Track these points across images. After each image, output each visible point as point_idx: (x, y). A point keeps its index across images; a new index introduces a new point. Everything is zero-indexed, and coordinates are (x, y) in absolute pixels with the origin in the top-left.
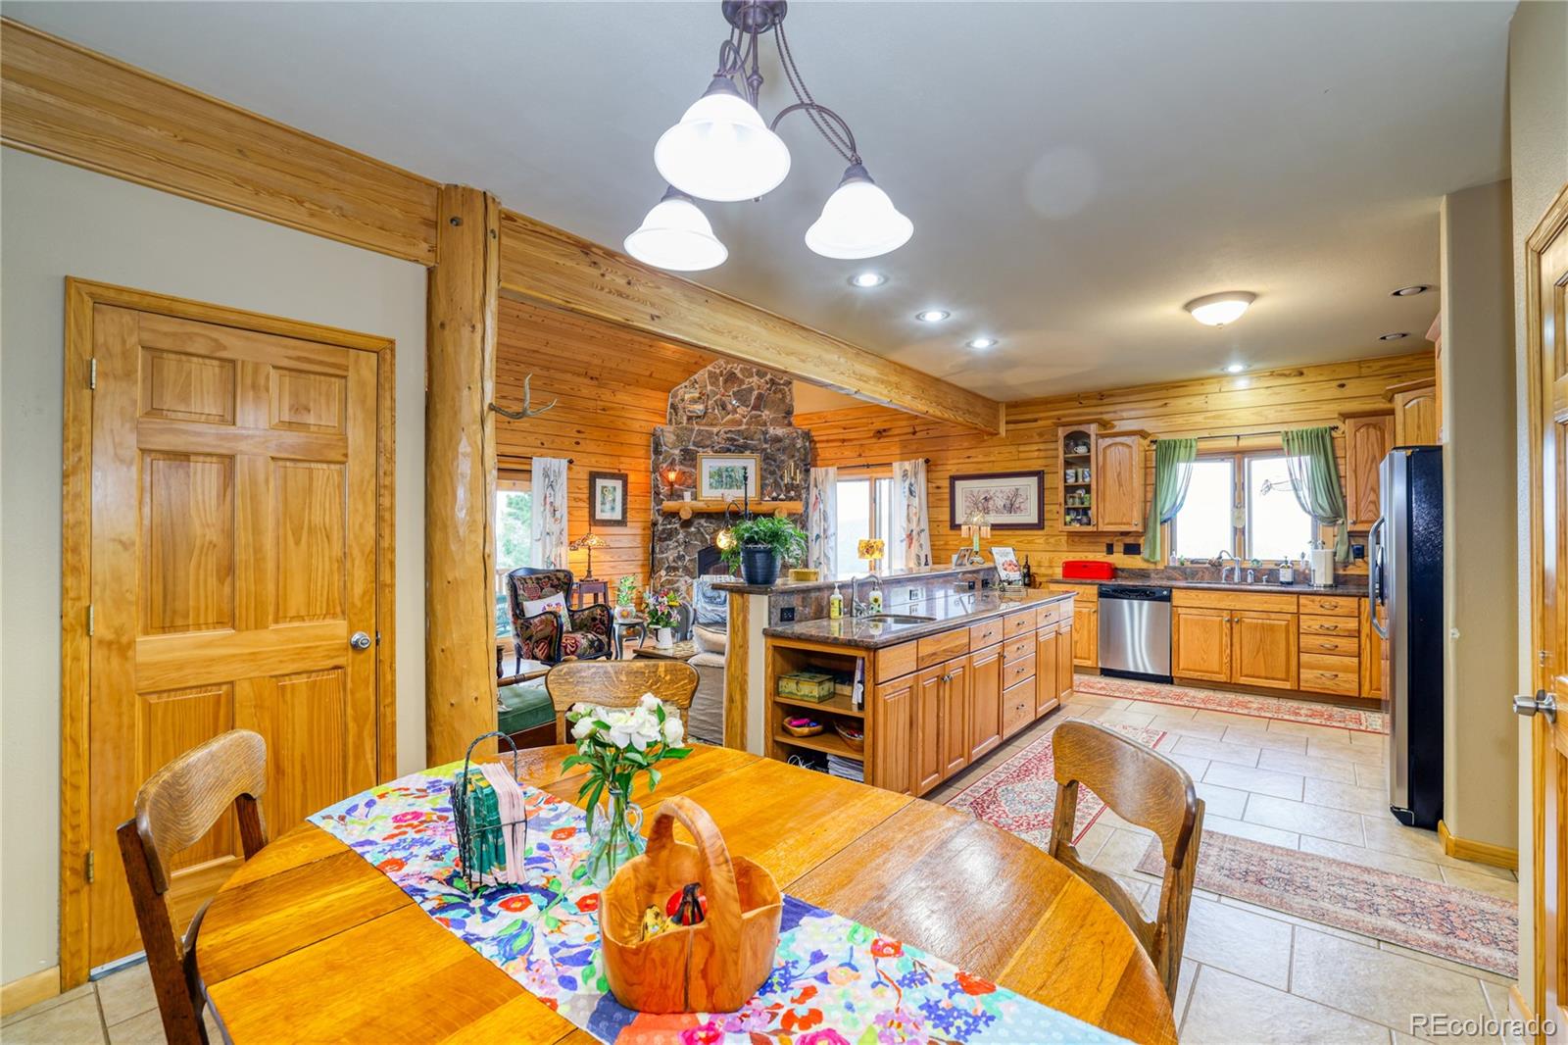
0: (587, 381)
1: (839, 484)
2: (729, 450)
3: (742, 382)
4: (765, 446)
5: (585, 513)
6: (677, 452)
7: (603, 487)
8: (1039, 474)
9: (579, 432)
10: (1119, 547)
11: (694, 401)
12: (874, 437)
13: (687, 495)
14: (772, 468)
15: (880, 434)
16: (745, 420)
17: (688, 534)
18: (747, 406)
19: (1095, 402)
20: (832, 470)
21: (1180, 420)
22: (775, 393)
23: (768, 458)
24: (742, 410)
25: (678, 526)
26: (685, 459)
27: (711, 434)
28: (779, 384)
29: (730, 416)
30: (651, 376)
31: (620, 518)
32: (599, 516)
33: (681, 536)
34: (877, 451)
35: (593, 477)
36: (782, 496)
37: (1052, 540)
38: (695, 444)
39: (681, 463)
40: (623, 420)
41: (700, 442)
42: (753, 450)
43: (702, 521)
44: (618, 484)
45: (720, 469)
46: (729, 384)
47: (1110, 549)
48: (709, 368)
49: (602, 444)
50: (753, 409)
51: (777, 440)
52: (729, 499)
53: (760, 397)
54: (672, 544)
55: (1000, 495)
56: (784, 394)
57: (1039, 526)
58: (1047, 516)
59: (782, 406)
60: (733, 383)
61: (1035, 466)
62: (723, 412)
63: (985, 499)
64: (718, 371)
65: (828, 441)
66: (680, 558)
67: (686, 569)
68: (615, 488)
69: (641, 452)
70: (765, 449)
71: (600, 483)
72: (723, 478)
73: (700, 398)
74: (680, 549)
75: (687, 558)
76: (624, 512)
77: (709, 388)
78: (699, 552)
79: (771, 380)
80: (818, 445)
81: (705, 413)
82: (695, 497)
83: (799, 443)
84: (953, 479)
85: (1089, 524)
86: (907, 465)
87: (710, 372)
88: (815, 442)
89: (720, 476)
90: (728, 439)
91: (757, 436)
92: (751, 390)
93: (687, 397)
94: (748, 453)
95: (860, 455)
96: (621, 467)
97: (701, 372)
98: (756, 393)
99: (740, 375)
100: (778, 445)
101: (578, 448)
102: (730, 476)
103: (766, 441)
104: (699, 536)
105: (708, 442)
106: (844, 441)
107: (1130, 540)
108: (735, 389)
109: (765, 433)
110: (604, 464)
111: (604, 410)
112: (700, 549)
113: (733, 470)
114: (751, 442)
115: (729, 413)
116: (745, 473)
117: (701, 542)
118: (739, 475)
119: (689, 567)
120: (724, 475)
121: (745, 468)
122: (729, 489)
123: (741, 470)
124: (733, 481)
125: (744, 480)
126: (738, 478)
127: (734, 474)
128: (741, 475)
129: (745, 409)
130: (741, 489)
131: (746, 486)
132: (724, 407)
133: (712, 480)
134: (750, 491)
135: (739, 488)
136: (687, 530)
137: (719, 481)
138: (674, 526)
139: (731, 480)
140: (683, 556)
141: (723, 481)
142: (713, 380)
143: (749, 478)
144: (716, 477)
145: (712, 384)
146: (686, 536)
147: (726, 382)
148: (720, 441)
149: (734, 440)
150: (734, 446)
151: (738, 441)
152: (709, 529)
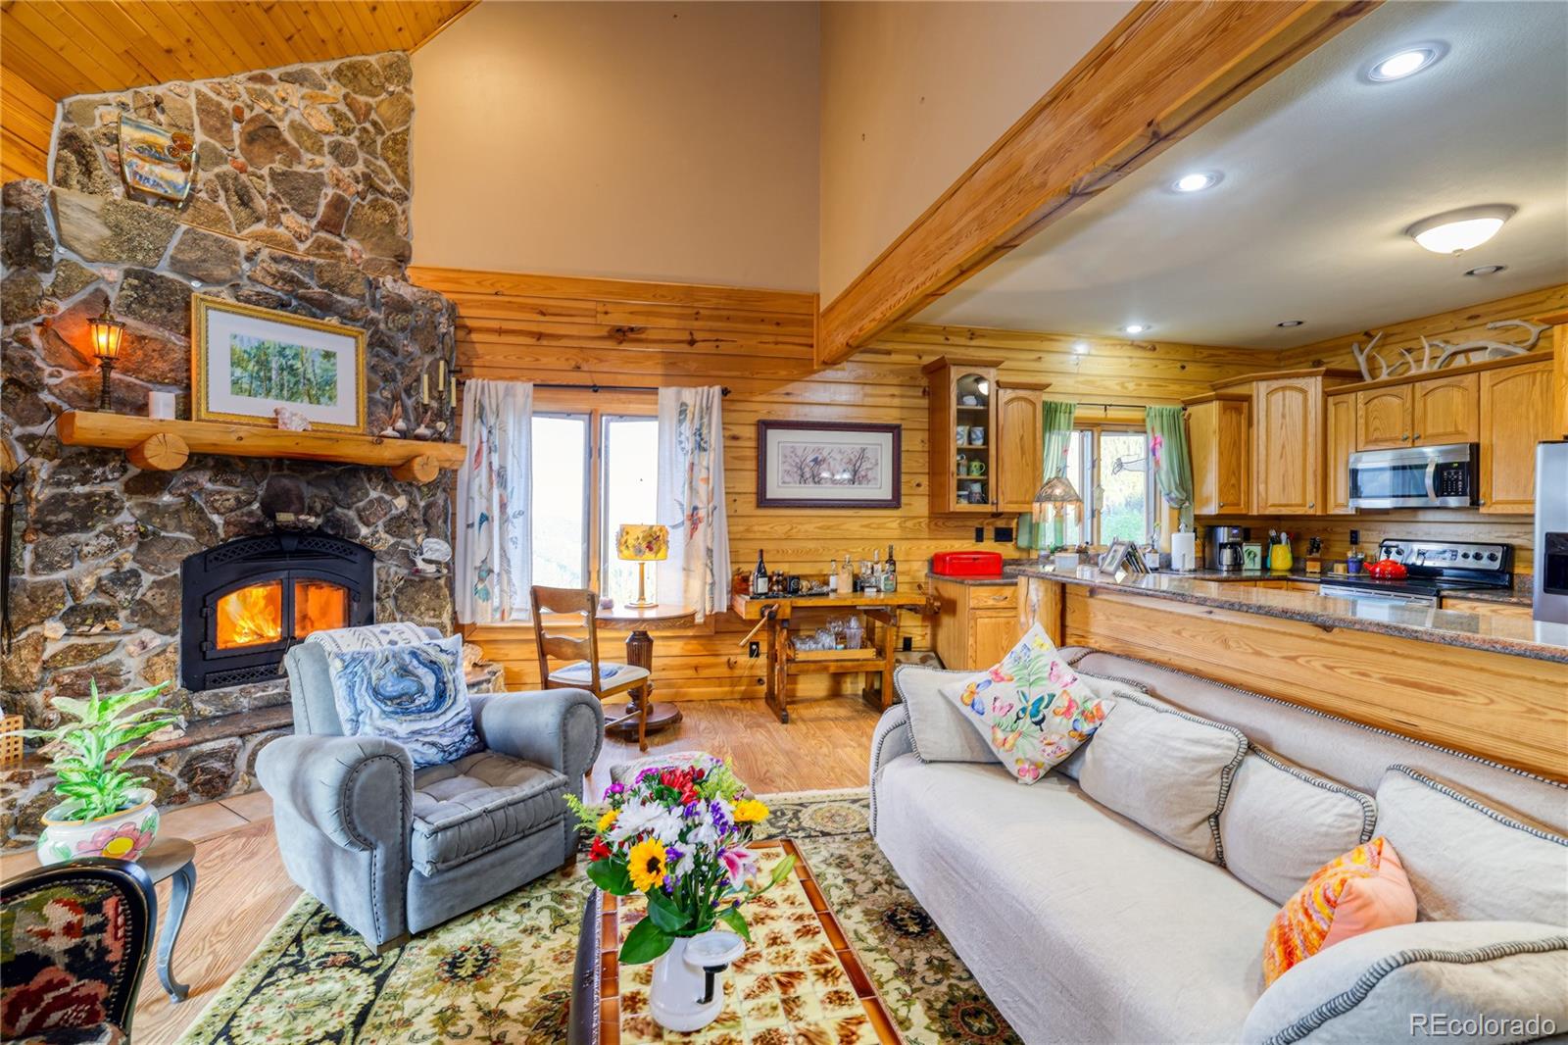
1: (535, 420)
2: (283, 305)
3: (294, 156)
4: (373, 314)
8: (895, 430)
10: (989, 533)
11: (152, 154)
12: (609, 337)
13: (163, 403)
14: (390, 366)
15: (621, 334)
16: (302, 247)
17: (150, 512)
18: (309, 216)
19: (963, 341)
20: (523, 389)
23: (382, 343)
24: (295, 222)
25: (120, 487)
26: (142, 301)
28: (383, 193)
33: (126, 519)
34: (620, 363)
36: (422, 430)
37: (909, 524)
39: (134, 311)
41: (191, 264)
42: (348, 317)
43: (202, 479)
45: (261, 347)
46: (257, 148)
47: (979, 537)
48: (203, 86)
50: (321, 226)
51: (400, 306)
52: (296, 426)
53: (338, 204)
55: (839, 457)
56: (392, 218)
57: (895, 502)
58: (904, 489)
59: (387, 240)
60: (273, 150)
61: (889, 417)
62: (244, 213)
63: (815, 460)
64: (226, 103)
65: (500, 332)
66: (123, 579)
67: (135, 608)
70: (373, 322)
72: (271, 373)
73: (171, 153)
74: (119, 553)
75: (147, 579)
77: (200, 136)
78: (187, 564)
79: (367, 177)
80: (474, 337)
81: (190, 198)
82: (185, 412)
84: (764, 426)
85: (984, 500)
86: (689, 395)
87: (203, 97)
88: (470, 331)
89: (263, 364)
90: (278, 276)
91: (357, 288)
92: (317, 182)
93: (125, 133)
94: (332, 321)
95: (578, 368)
97: (174, 86)
98: (329, 192)
99: (290, 139)
102: (292, 370)
103: (375, 306)
104: (186, 516)
105: (223, 272)
106: (540, 336)
107: (1001, 523)
108: (278, 167)
109: (373, 285)
112: (188, 552)
113: (296, 356)
114: (340, 298)
115: (258, 220)
116: (328, 366)
117: (198, 533)
118: (315, 369)
119: (156, 604)
120: (274, 365)
121: (328, 355)
122: (289, 399)
123: (319, 360)
124: (297, 383)
125: (327, 384)
126: (310, 376)
127: (298, 365)
128: (318, 371)
129: (302, 220)
130: (319, 403)
131: (330, 398)
132: (245, 200)
133: (238, 372)
134: (342, 411)
135: (315, 400)
136: (149, 499)
137: (258, 378)
138: (107, 487)
139: (293, 380)
140: (134, 573)
141: (270, 379)
142: (216, 122)
143: (339, 381)
144: (252, 366)
145: (209, 131)
146: (144, 518)
147: (248, 139)
148: (258, 277)
149: (300, 284)
150: (295, 299)
151: (307, 286)
152: (222, 499)
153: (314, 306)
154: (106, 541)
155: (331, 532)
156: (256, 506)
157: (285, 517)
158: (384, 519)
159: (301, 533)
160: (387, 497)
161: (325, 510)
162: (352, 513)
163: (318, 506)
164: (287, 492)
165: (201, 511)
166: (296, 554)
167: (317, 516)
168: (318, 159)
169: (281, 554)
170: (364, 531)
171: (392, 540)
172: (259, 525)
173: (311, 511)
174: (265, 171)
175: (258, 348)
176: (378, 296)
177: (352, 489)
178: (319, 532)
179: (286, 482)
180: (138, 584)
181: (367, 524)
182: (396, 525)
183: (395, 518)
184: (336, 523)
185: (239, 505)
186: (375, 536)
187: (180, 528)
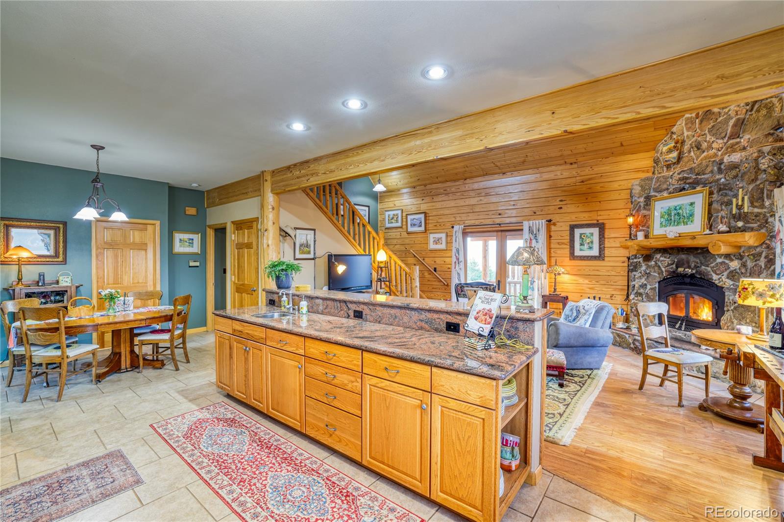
0: (568, 166)
2: (684, 189)
3: (717, 116)
4: (718, 177)
5: (567, 252)
6: (642, 199)
7: (581, 234)
9: (561, 201)
11: (670, 151)
13: (640, 235)
14: (727, 198)
16: (720, 153)
17: (648, 267)
18: (723, 138)
22: (757, 111)
24: (718, 144)
25: (641, 260)
27: (666, 178)
29: (705, 154)
30: (622, 145)
31: (597, 254)
32: (577, 253)
33: (644, 268)
35: (572, 228)
36: (725, 228)
38: (656, 190)
39: (645, 208)
40: (602, 185)
41: (658, 188)
42: (704, 184)
43: (658, 256)
44: (596, 231)
45: (669, 209)
46: (704, 123)
48: (687, 115)
49: (580, 205)
50: (730, 138)
51: (734, 166)
53: (738, 123)
54: (637, 274)
56: (770, 109)
59: (768, 123)
60: (709, 119)
62: (698, 153)
64: (694, 115)
66: (643, 286)
67: (647, 295)
68: (592, 234)
69: (621, 204)
70: (718, 181)
71: (578, 232)
72: (674, 217)
73: (675, 147)
74: (643, 279)
75: (649, 287)
76: (602, 249)
77: (686, 133)
78: (659, 282)
81: (680, 158)
82: (647, 237)
83: (765, 163)
87: (688, 119)
89: (669, 215)
90: (680, 179)
91: (709, 169)
92: (728, 119)
93: (665, 149)
94: (699, 188)
96: (599, 218)
97: (678, 123)
98: (731, 123)
99: (716, 110)
100: (734, 172)
101: (561, 211)
102: (678, 214)
103: (720, 171)
104: (656, 268)
105: (665, 186)
108: (711, 125)
110: (584, 218)
111: (583, 182)
112: (659, 280)
113: (680, 208)
114: (703, 176)
115: (704, 152)
116: (692, 208)
117: (659, 274)
118: (685, 212)
119: (650, 295)
120: (673, 214)
121: (692, 204)
122: (677, 225)
123: (688, 208)
124: (680, 219)
125: (691, 216)
126: (685, 215)
127: (681, 211)
128: (688, 212)
129: (720, 141)
130: (687, 224)
131: (692, 221)
132: (699, 147)
133: (662, 220)
135: (686, 223)
136: (648, 263)
137: (668, 220)
138: (639, 260)
139: (678, 218)
140: (646, 285)
141: (671, 220)
142: (690, 125)
143: (695, 213)
144: (666, 217)
145: (688, 129)
146: (647, 269)
147: (701, 122)
148: (674, 183)
149: (687, 178)
150: (687, 185)
151: (690, 178)
152: (664, 263)
153: (694, 184)
154: (640, 275)
155: (699, 276)
156: (674, 266)
157: (680, 270)
158: (725, 274)
159: (685, 276)
160: (727, 261)
161: (696, 267)
162: (709, 269)
163: (693, 265)
164: (683, 260)
165: (659, 267)
166: (691, 284)
167: (692, 269)
168: (727, 110)
169: (685, 284)
170: (715, 277)
171: (731, 283)
172: (674, 272)
173: (689, 267)
174: (707, 132)
175: (668, 210)
176: (722, 167)
177: (708, 259)
178: (692, 276)
179: (683, 256)
180: (646, 288)
181: (718, 274)
182: (733, 275)
183: (732, 272)
184: (700, 273)
185: (669, 265)
186: (721, 279)
187: (655, 272)
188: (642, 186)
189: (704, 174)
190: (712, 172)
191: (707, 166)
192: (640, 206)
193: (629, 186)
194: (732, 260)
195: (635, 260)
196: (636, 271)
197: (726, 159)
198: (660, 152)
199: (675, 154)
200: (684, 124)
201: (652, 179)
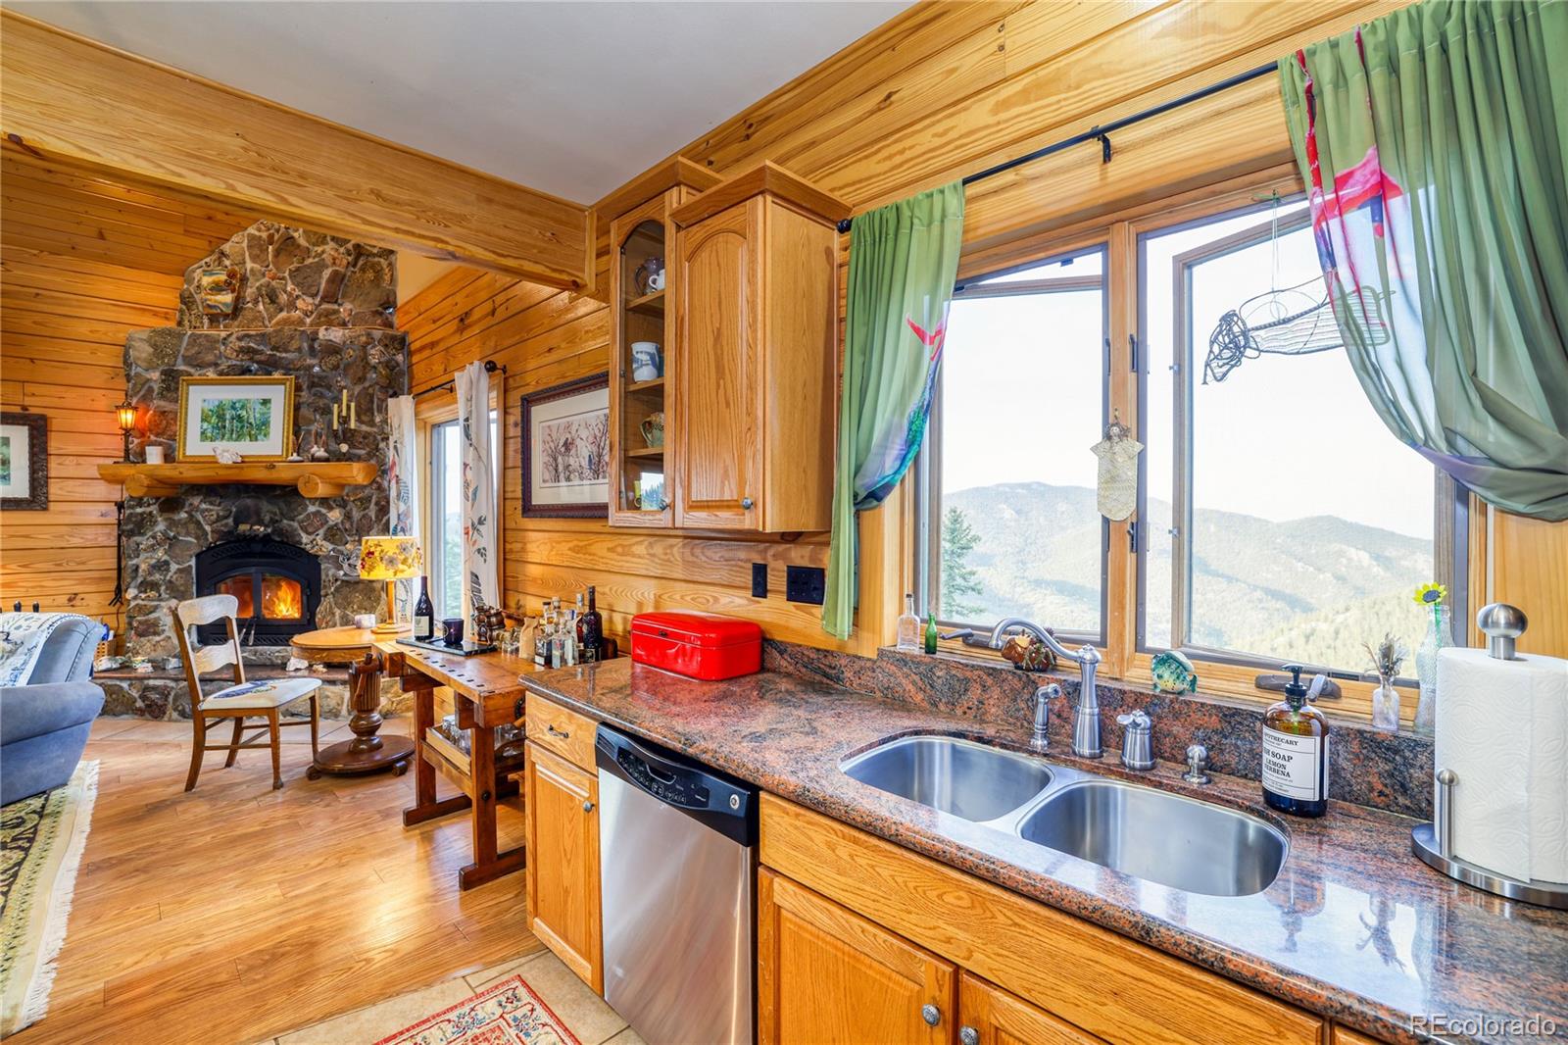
2: (247, 371)
3: (306, 253)
4: (309, 362)
6: (155, 375)
10: (778, 579)
11: (217, 288)
12: (458, 329)
13: (154, 456)
14: (323, 402)
15: (463, 322)
16: (308, 320)
17: (172, 524)
18: (313, 296)
20: (407, 402)
21: (924, 139)
22: (363, 270)
23: (312, 383)
24: (305, 303)
25: (154, 509)
26: (165, 387)
27: (213, 342)
28: (370, 256)
29: (284, 314)
31: (29, 495)
33: (161, 526)
38: (188, 361)
39: (162, 396)
41: (193, 357)
42: (286, 369)
43: (196, 501)
44: (23, 433)
45: (221, 406)
46: (282, 258)
47: (760, 584)
48: (252, 230)
50: (323, 300)
51: (333, 349)
52: (226, 459)
53: (337, 279)
54: (145, 541)
56: (378, 273)
59: (375, 294)
60: (292, 255)
62: (273, 309)
63: (566, 446)
64: (264, 235)
66: (161, 566)
67: (171, 585)
69: (100, 377)
70: (308, 368)
72: (227, 423)
73: (228, 284)
74: (159, 550)
75: (174, 567)
76: (38, 482)
77: (249, 265)
78: (198, 556)
79: (356, 249)
80: (414, 357)
81: (237, 309)
82: (168, 457)
83: (375, 355)
84: (528, 404)
87: (252, 237)
88: (412, 352)
89: (221, 417)
90: (242, 350)
91: (295, 345)
92: (320, 266)
93: (206, 280)
94: (276, 375)
95: (446, 371)
96: (29, 401)
97: (235, 238)
98: (327, 274)
99: (302, 242)
100: (333, 360)
102: (239, 418)
103: (312, 352)
104: (192, 526)
107: (802, 558)
108: (294, 266)
109: (310, 338)
112: (197, 550)
113: (242, 408)
114: (284, 355)
115: (281, 310)
116: (265, 410)
117: (197, 538)
118: (254, 415)
119: (178, 583)
120: (228, 416)
121: (265, 402)
122: (236, 440)
123: (258, 407)
124: (242, 427)
125: (264, 424)
126: (252, 420)
127: (244, 413)
128: (258, 416)
129: (309, 300)
130: (256, 440)
131: (265, 436)
132: (272, 298)
133: (205, 425)
134: (273, 443)
135: (254, 438)
136: (171, 515)
137: (218, 428)
138: (148, 509)
139: (240, 425)
140: (167, 563)
141: (224, 427)
142: (256, 251)
143: (272, 421)
144: (214, 420)
145: (254, 259)
146: (169, 528)
147: (277, 253)
148: (229, 354)
149: (255, 352)
150: (256, 364)
151: (261, 352)
152: (209, 514)
153: (269, 366)
154: (152, 541)
155: (278, 539)
156: (230, 520)
157: (243, 528)
158: (321, 532)
159: (253, 538)
160: (324, 511)
161: (273, 521)
162: (296, 524)
163: (267, 518)
164: (247, 508)
165: (198, 523)
166: (262, 555)
167: (266, 526)
168: (320, 249)
169: (252, 555)
170: (305, 538)
171: (331, 547)
172: (230, 533)
173: (260, 522)
174: (286, 274)
175: (218, 406)
176: (316, 346)
177: (293, 506)
178: (267, 538)
179: (249, 502)
180: (168, 570)
181: (309, 534)
182: (332, 535)
183: (330, 529)
184: (280, 532)
185: (219, 519)
186: (316, 543)
187: (188, 534)
188: (155, 346)
189: (286, 351)
190: (299, 350)
191: (292, 338)
192: (151, 390)
193: (121, 337)
194: (331, 508)
195: (139, 510)
196: (142, 534)
197: (322, 333)
198: (196, 283)
199: (227, 298)
200: (245, 244)
201: (181, 336)
